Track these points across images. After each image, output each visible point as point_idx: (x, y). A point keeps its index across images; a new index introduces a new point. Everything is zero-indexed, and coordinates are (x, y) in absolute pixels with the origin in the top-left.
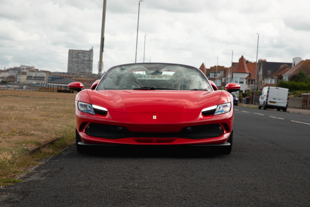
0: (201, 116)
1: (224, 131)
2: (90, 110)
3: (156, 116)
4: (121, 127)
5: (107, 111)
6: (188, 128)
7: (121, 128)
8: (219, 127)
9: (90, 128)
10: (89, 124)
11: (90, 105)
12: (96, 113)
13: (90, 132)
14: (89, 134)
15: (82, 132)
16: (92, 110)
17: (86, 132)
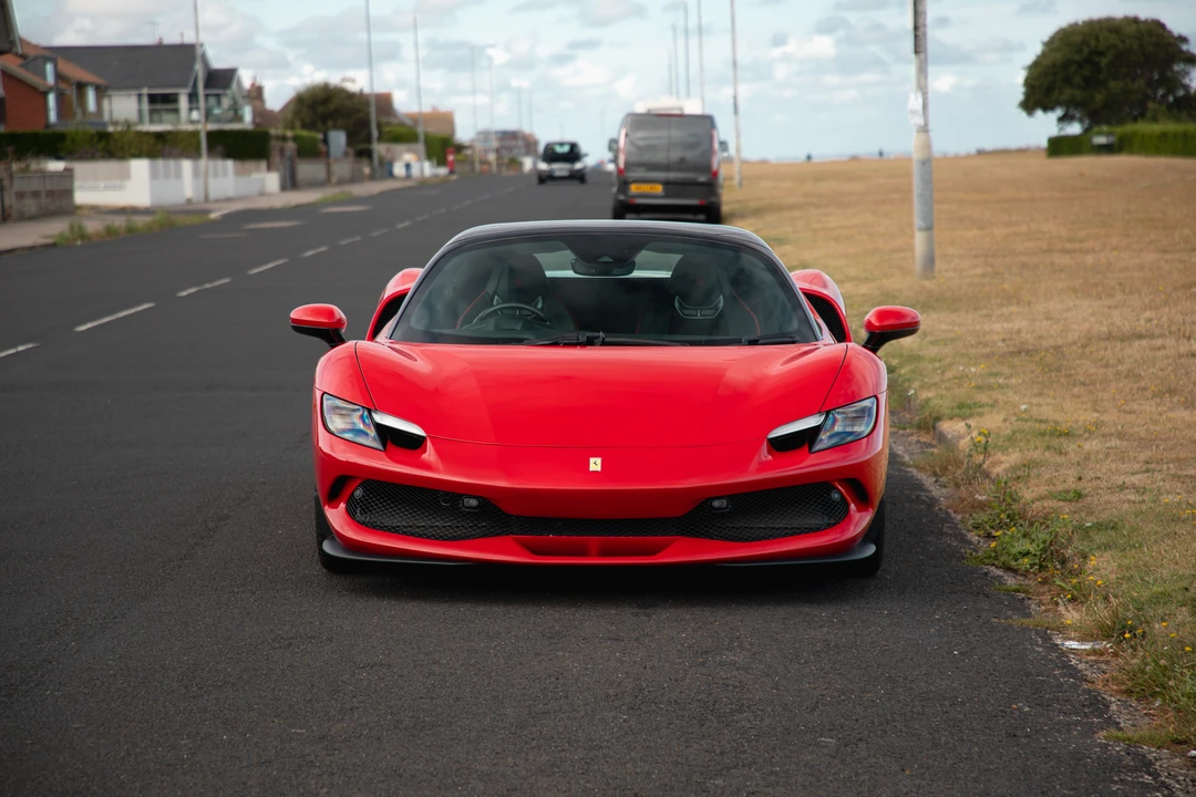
0: (764, 455)
1: (849, 506)
2: (365, 430)
3: (599, 460)
4: (474, 497)
5: (424, 438)
6: (716, 504)
7: (474, 502)
8: (829, 494)
9: (363, 496)
10: (359, 482)
11: (366, 413)
12: (384, 445)
13: (364, 511)
14: (362, 519)
15: (336, 507)
16: (372, 433)
17: (350, 512)
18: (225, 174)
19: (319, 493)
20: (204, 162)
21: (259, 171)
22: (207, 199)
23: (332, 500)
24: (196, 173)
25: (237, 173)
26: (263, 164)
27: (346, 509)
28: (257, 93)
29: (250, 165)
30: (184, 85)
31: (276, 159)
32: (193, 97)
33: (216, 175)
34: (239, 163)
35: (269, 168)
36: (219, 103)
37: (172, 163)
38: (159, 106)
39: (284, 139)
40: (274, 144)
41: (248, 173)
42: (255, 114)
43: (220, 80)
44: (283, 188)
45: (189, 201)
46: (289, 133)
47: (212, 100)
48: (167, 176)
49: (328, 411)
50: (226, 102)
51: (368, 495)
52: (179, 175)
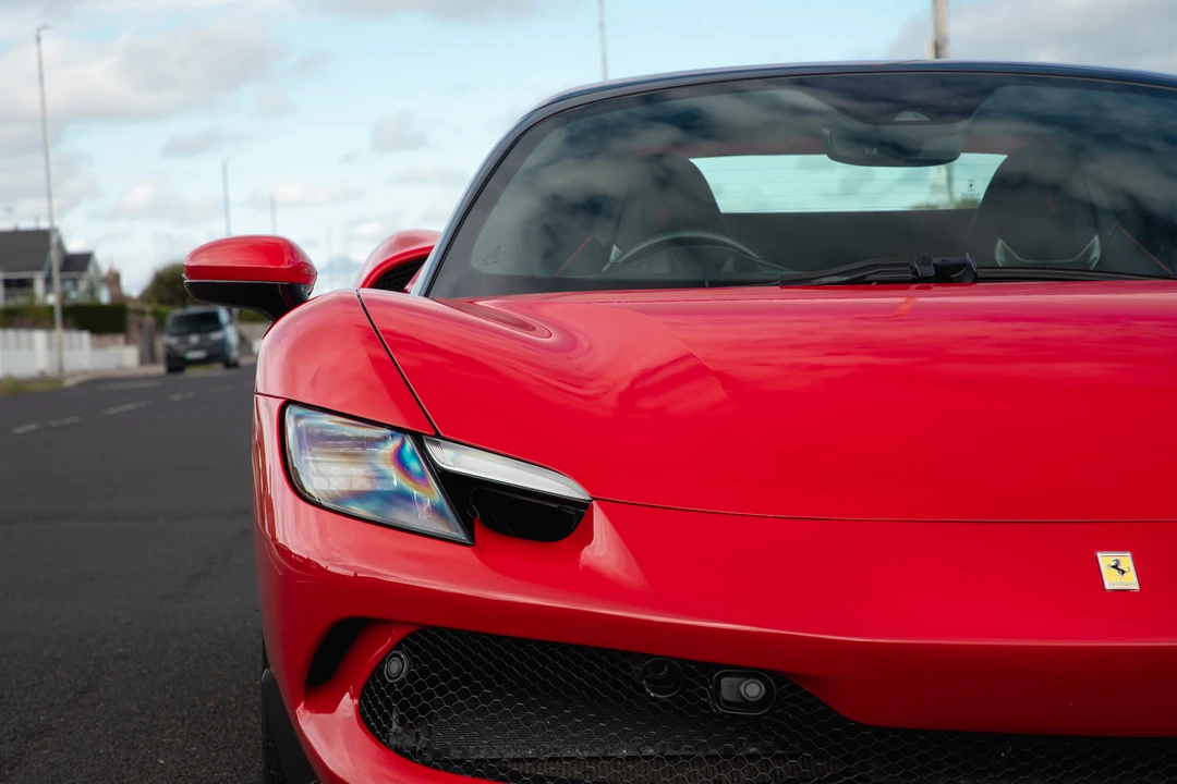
2: (408, 486)
3: (1127, 561)
4: (751, 673)
5: (581, 508)
7: (753, 690)
9: (411, 676)
10: (396, 635)
11: (409, 445)
12: (468, 526)
13: (410, 718)
14: (409, 741)
15: (330, 707)
16: (434, 494)
17: (372, 721)
18: (81, 345)
19: (276, 669)
20: (59, 333)
21: (115, 343)
22: (61, 369)
23: (319, 689)
24: (50, 345)
25: (95, 346)
26: (121, 338)
27: (360, 711)
28: (114, 279)
29: (107, 339)
30: (39, 268)
31: (134, 332)
32: (48, 281)
33: (71, 347)
34: (96, 339)
35: (128, 342)
36: (75, 286)
37: (23, 335)
38: (14, 290)
39: (142, 313)
40: (132, 318)
41: (105, 346)
42: (113, 296)
43: (77, 263)
44: (142, 362)
45: (42, 373)
46: (148, 308)
47: (69, 285)
48: (18, 346)
49: (301, 446)
50: (83, 286)
51: (424, 672)
52: (31, 346)
